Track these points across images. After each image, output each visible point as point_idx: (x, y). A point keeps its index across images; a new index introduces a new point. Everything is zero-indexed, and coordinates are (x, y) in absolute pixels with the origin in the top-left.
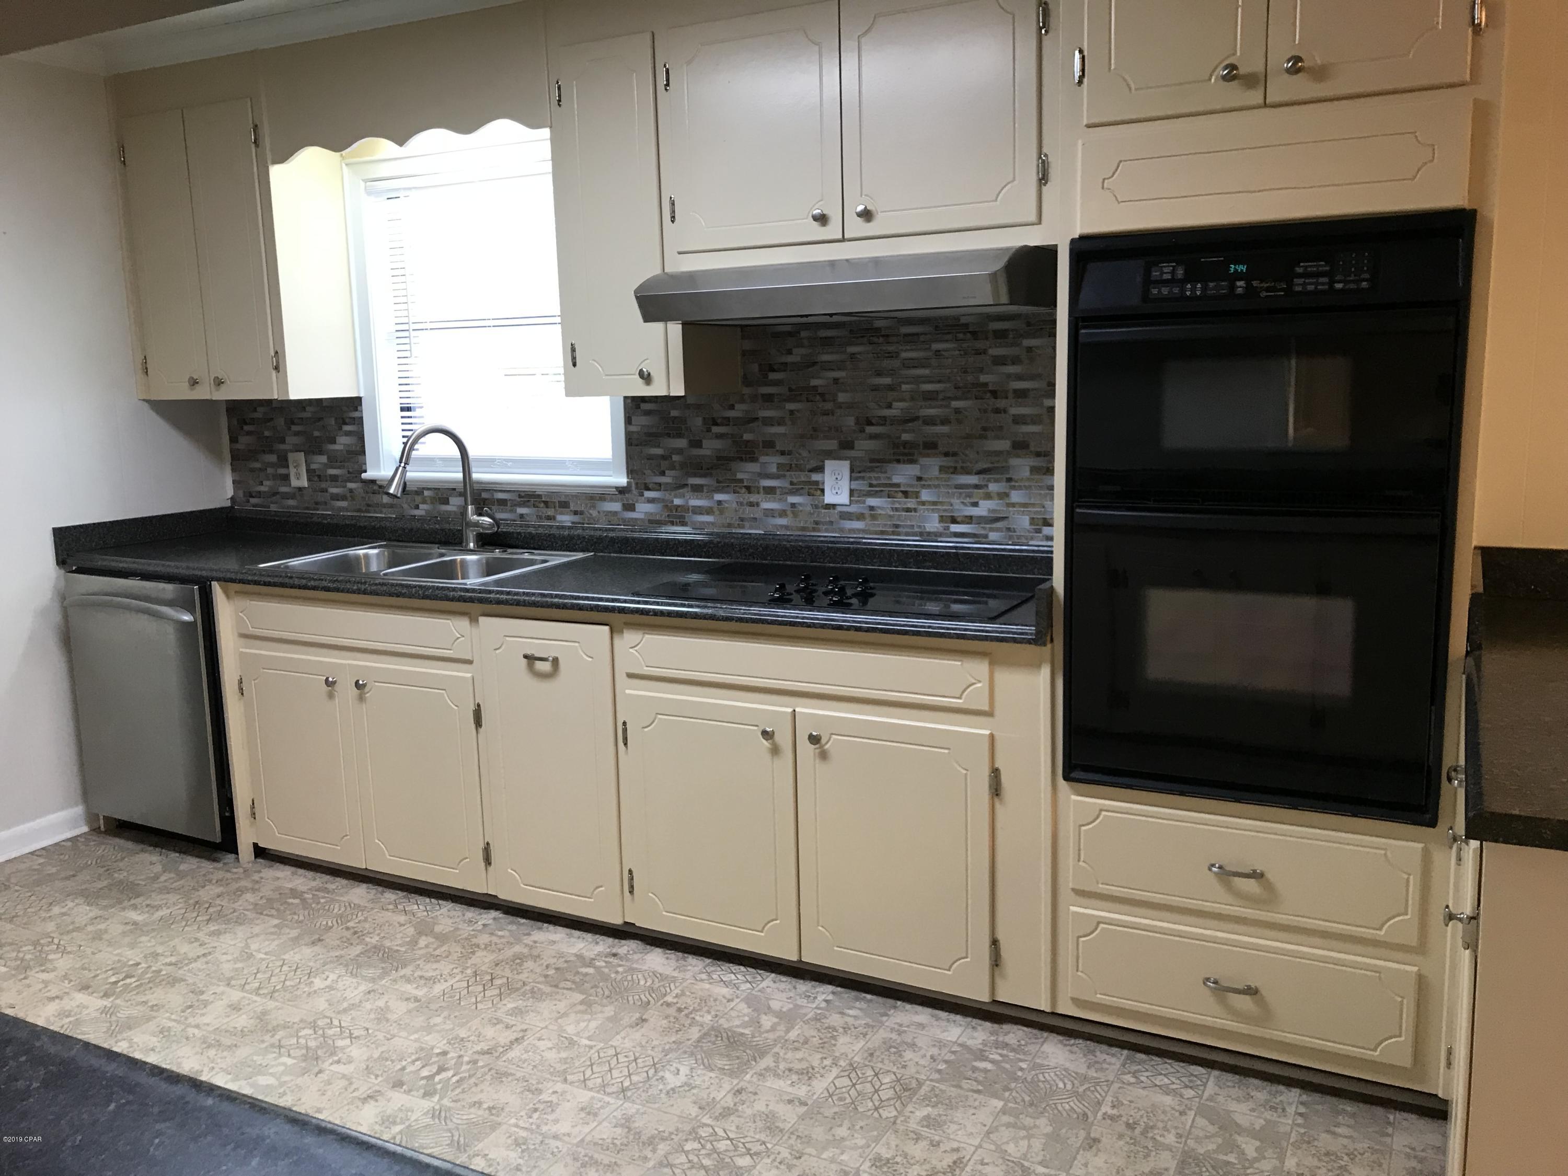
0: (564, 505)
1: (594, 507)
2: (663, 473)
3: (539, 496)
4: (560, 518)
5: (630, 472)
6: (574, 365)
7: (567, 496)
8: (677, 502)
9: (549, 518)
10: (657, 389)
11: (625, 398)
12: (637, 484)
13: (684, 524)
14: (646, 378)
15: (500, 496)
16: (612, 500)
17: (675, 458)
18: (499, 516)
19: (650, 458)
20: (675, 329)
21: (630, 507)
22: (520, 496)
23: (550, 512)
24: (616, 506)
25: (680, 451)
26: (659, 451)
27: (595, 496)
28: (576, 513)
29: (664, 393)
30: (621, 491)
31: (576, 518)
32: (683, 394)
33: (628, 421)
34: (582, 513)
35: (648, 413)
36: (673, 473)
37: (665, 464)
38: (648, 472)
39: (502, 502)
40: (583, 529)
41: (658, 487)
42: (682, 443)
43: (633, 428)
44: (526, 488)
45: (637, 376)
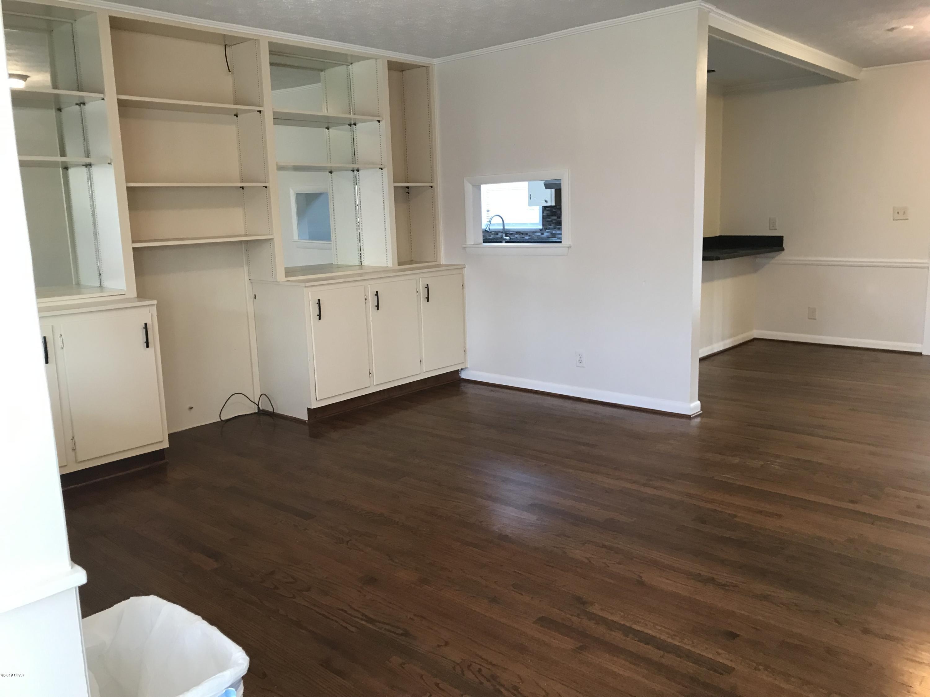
0: (527, 234)
1: (534, 234)
2: (551, 225)
3: (521, 232)
4: (526, 237)
5: (543, 225)
6: (530, 199)
7: (528, 232)
8: (554, 232)
9: (523, 238)
10: (549, 204)
11: (543, 206)
12: (545, 228)
13: (555, 238)
14: (546, 201)
15: (511, 232)
16: (539, 232)
17: (554, 221)
18: (512, 237)
19: (548, 221)
20: (553, 190)
21: (542, 234)
22: (516, 232)
23: (523, 236)
24: (539, 234)
25: (555, 220)
26: (550, 220)
27: (534, 232)
28: (529, 236)
29: (550, 205)
30: (541, 230)
31: (529, 237)
32: (554, 205)
33: (543, 213)
34: (531, 236)
35: (548, 210)
36: (553, 225)
37: (551, 223)
38: (547, 225)
39: (511, 234)
40: (531, 240)
41: (549, 229)
42: (555, 218)
43: (544, 214)
44: (518, 230)
45: (544, 201)
